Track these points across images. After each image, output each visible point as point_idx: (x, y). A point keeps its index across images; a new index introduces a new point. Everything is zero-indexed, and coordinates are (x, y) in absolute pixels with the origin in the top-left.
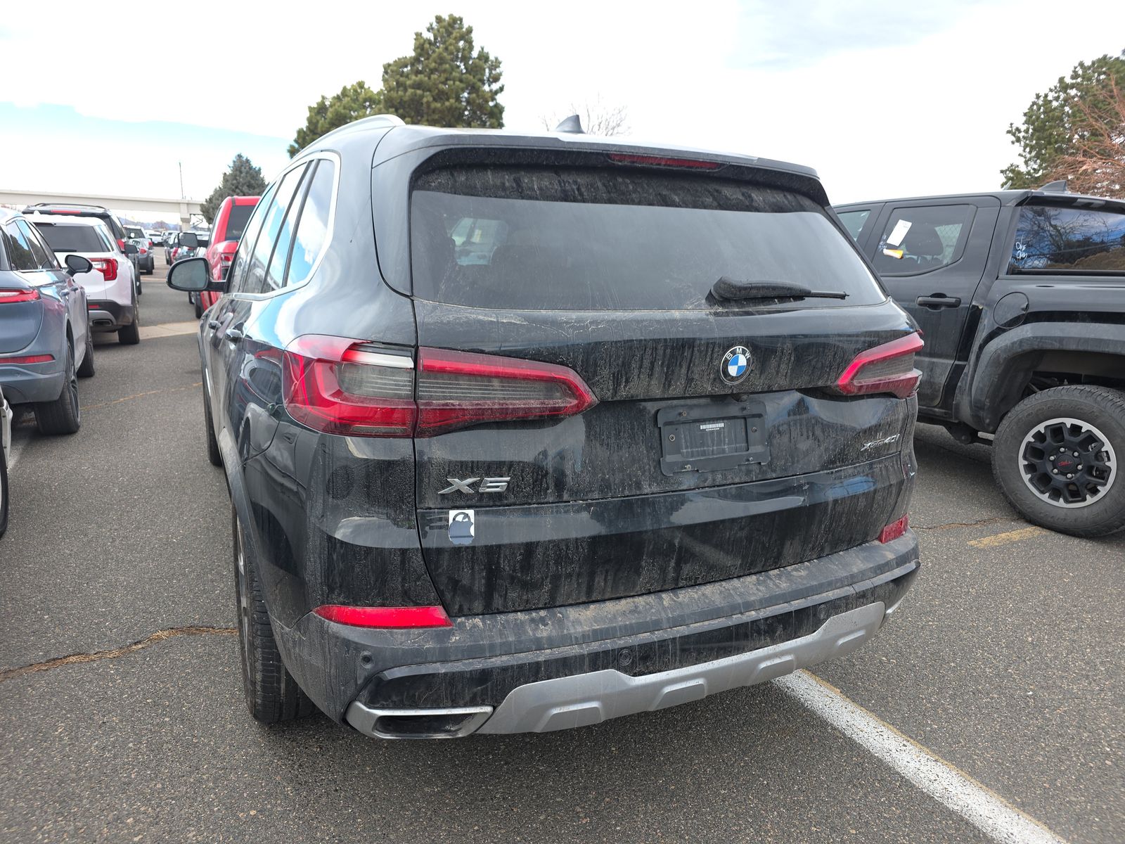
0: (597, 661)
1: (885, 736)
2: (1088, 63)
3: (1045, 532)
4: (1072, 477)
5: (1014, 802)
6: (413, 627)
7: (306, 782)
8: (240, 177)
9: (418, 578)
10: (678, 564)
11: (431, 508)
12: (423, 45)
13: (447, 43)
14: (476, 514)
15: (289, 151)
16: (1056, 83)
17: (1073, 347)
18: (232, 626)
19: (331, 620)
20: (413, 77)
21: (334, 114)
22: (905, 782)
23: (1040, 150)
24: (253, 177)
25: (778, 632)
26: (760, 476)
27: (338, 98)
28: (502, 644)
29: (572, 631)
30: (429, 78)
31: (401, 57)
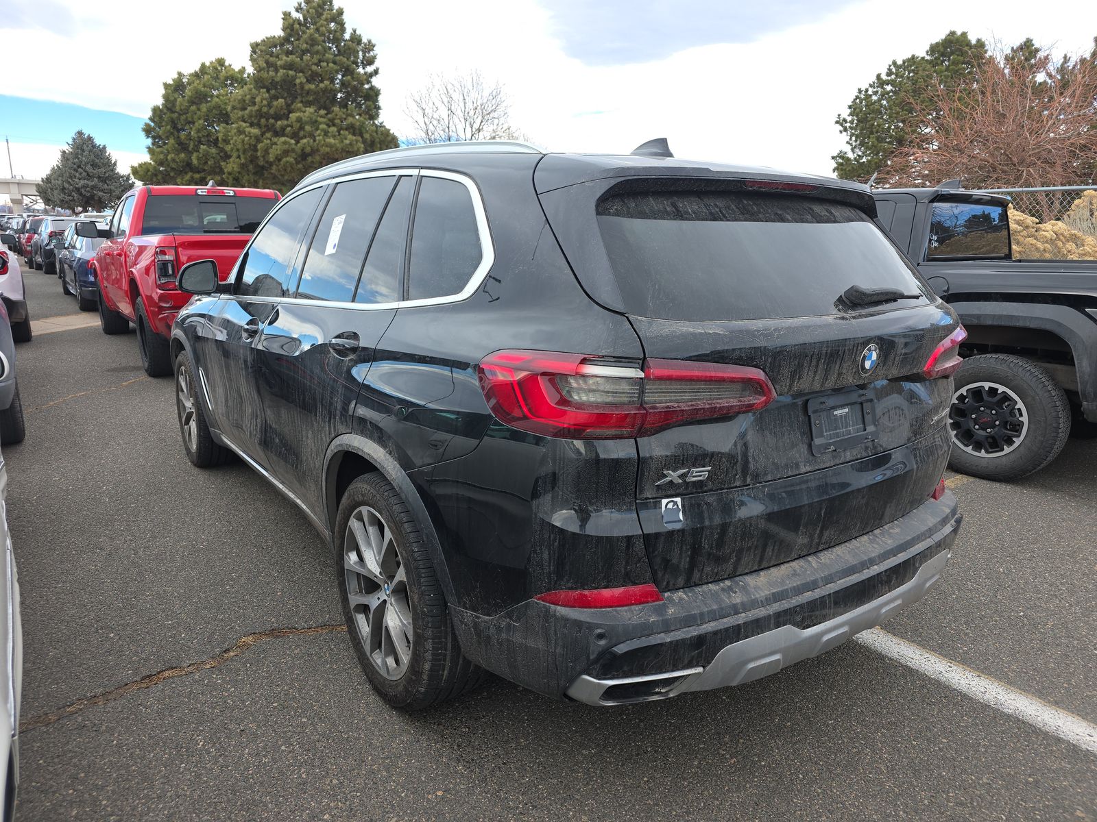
0: (780, 619)
1: (932, 661)
2: (900, 62)
3: (971, 479)
4: (991, 431)
5: (1049, 702)
6: (633, 604)
7: (473, 760)
8: (82, 155)
9: (639, 561)
10: (821, 532)
11: (649, 498)
12: (293, 25)
13: (318, 24)
14: (683, 501)
15: (144, 130)
16: (874, 79)
17: (989, 322)
18: (314, 625)
19: (558, 605)
20: (285, 58)
21: (194, 92)
22: (964, 697)
23: (864, 139)
24: (97, 156)
25: (893, 582)
26: (873, 451)
27: (196, 75)
28: (709, 612)
29: (758, 596)
30: (302, 59)
31: (269, 36)
